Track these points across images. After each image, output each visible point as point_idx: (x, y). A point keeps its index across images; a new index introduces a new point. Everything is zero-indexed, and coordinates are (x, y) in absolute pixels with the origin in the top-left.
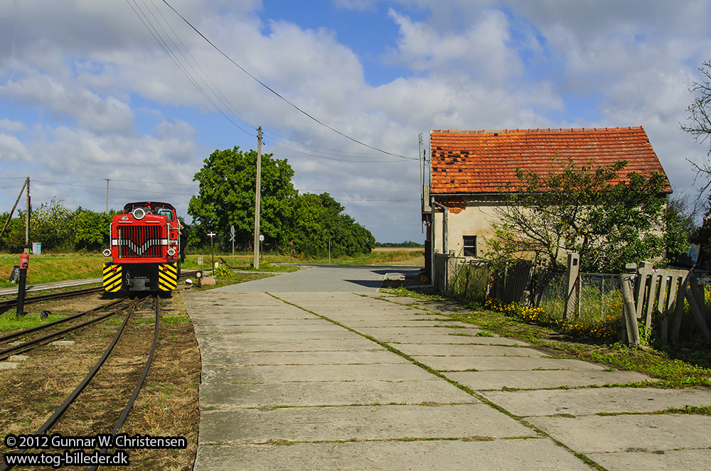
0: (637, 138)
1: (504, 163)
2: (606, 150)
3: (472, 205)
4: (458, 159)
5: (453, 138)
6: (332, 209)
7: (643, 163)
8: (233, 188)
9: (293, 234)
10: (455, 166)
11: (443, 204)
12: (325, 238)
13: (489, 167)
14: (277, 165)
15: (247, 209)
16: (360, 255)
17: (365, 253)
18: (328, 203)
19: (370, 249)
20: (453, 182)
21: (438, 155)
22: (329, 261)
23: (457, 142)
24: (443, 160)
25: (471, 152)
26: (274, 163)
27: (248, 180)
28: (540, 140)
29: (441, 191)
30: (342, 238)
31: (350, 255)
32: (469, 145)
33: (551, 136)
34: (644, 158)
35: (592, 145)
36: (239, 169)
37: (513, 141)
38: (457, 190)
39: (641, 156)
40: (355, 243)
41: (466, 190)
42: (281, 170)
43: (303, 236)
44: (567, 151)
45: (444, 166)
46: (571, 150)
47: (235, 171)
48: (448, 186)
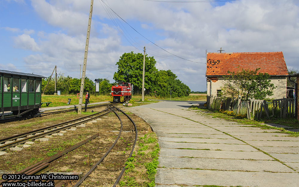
0: (279, 56)
1: (232, 65)
2: (268, 60)
3: (220, 79)
4: (216, 63)
5: (215, 56)
6: (172, 77)
7: (280, 65)
8: (132, 69)
9: (155, 88)
10: (215, 66)
11: (210, 79)
12: (169, 89)
13: (226, 66)
14: (149, 59)
15: (137, 77)
16: (184, 97)
17: (186, 96)
18: (170, 74)
19: (188, 94)
20: (213, 71)
21: (209, 62)
22: (171, 99)
23: (216, 57)
24: (211, 64)
25: (221, 61)
26: (148, 58)
27: (137, 65)
28: (245, 57)
29: (209, 74)
30: (176, 89)
31: (179, 97)
32: (220, 58)
33: (249, 55)
34: (281, 63)
35: (263, 58)
36: (134, 61)
37: (236, 57)
38: (215, 74)
39: (280, 62)
40: (181, 92)
41: (218, 74)
42: (151, 61)
43: (160, 88)
44: (254, 61)
45: (211, 66)
46: (256, 60)
47: (132, 62)
48: (212, 73)
